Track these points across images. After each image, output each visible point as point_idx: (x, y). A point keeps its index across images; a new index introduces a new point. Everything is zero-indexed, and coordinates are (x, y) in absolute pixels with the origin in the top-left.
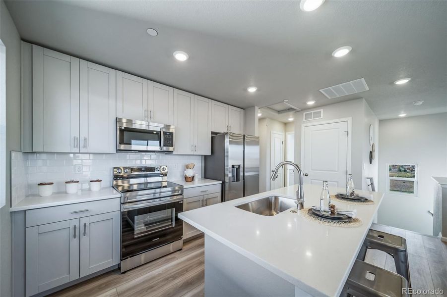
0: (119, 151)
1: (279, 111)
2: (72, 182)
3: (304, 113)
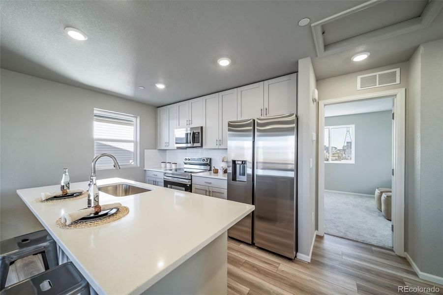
0: (178, 148)
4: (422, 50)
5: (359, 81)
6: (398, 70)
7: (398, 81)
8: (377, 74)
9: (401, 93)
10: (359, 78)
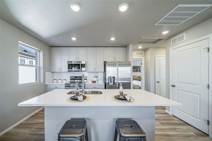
0: (69, 71)
1: (154, 42)
2: (60, 79)
3: (172, 40)
4: (150, 49)
5: (136, 53)
6: (143, 52)
7: (143, 55)
8: (139, 52)
9: (144, 58)
10: (136, 52)
